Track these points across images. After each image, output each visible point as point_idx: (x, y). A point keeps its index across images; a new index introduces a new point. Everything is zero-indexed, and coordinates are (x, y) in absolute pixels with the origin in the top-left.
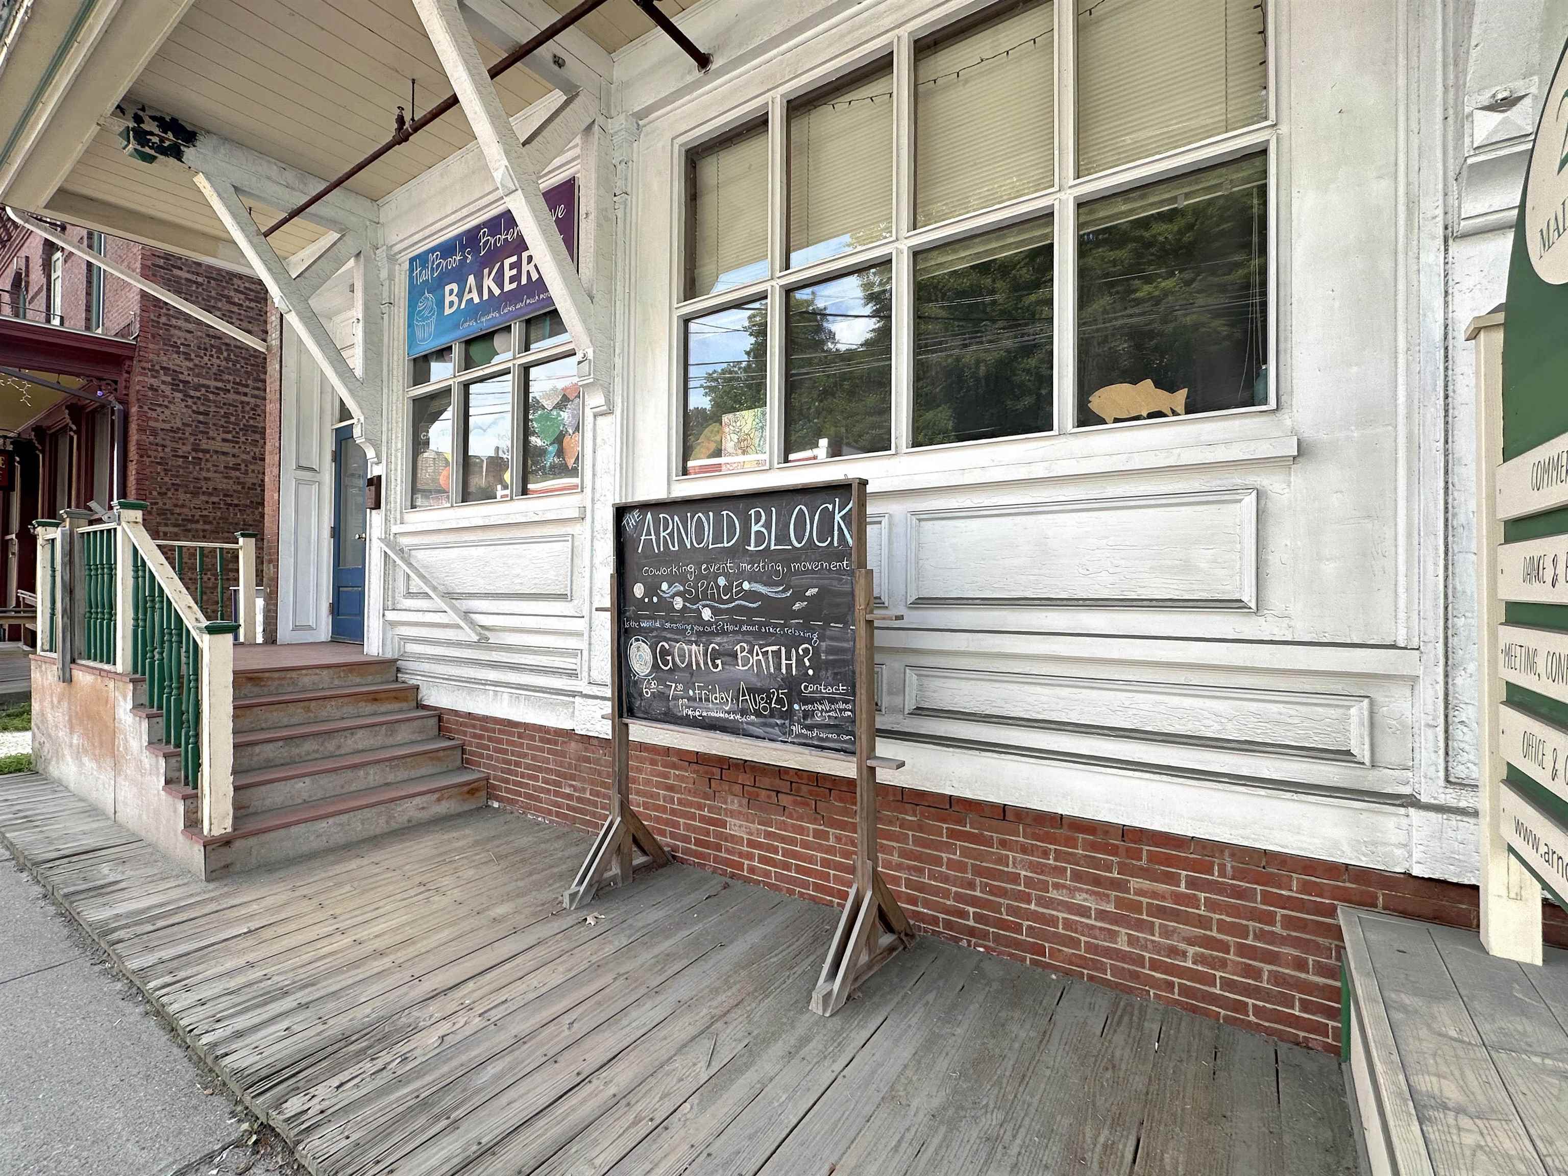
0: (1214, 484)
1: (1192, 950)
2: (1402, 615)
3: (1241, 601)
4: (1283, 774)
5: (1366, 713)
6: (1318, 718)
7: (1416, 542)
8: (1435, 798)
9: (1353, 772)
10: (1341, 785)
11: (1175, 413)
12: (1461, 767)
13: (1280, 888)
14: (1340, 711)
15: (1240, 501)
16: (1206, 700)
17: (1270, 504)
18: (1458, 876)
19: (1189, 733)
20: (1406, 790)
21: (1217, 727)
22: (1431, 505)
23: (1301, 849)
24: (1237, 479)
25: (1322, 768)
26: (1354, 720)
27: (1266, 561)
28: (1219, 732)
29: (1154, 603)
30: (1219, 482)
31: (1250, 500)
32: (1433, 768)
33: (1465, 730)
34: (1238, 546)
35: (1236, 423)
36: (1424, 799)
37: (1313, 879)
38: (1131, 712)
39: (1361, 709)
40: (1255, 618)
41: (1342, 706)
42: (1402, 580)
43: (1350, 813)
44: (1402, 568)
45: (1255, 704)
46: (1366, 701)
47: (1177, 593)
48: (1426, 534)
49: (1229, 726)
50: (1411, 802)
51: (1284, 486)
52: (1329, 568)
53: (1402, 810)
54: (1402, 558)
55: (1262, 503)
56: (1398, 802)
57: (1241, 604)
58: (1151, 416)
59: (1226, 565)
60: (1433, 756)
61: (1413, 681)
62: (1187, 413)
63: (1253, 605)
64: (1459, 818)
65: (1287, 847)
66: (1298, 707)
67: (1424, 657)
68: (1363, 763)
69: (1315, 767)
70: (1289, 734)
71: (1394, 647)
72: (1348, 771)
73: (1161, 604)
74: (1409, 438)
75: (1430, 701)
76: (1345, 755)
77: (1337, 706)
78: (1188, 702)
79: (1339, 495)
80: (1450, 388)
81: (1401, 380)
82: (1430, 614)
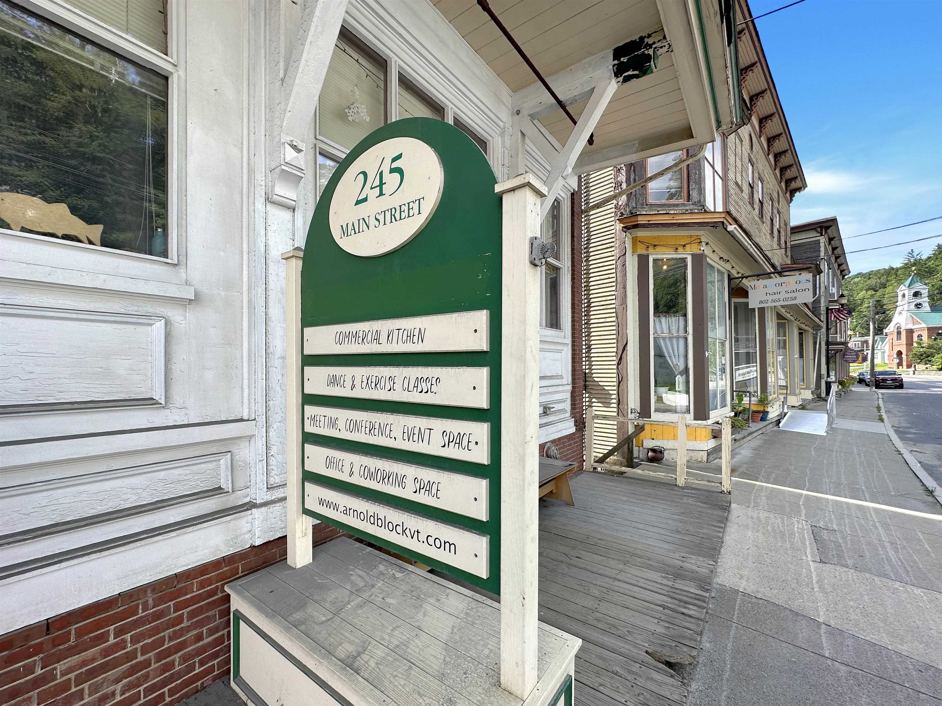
0: (131, 308)
1: (119, 687)
2: (246, 401)
3: (152, 399)
4: (183, 516)
5: (229, 462)
6: (203, 471)
7: (253, 361)
8: (263, 499)
9: (223, 499)
10: (219, 509)
11: (91, 243)
12: (272, 479)
13: (186, 595)
14: (214, 463)
15: (151, 325)
16: (124, 479)
17: (172, 329)
18: (273, 536)
19: (111, 510)
20: (247, 500)
21: (135, 498)
22: (260, 341)
23: (198, 561)
24: (149, 308)
25: (206, 503)
26: (223, 467)
27: (171, 369)
28: (136, 501)
29: (76, 406)
30: (136, 308)
31: (160, 325)
32: (261, 484)
33: (273, 459)
34: (150, 358)
35: (148, 266)
36: (258, 501)
37: (206, 576)
38: (48, 509)
39: (226, 459)
40: (163, 410)
41: (215, 461)
42: (246, 382)
43: (224, 525)
44: (246, 376)
45: (163, 473)
46: (230, 453)
47: (98, 395)
48: (258, 357)
49: (144, 494)
50: (251, 506)
51: (182, 318)
52: (209, 375)
53: (250, 512)
54: (245, 370)
55: (168, 327)
56: (245, 508)
57: (154, 402)
58: (66, 237)
59: (139, 372)
60: (261, 476)
61: (250, 438)
62: (102, 245)
63: (163, 402)
64: (273, 505)
65: (189, 564)
66: (190, 468)
67: (258, 424)
68: (228, 492)
69: (202, 504)
70: (185, 487)
71: (241, 420)
72: (220, 499)
73: (83, 406)
74: (249, 302)
75: (260, 447)
76: (218, 490)
77: (211, 461)
78: (108, 485)
79: (215, 329)
80: (267, 280)
81: (245, 267)
82: (260, 400)
